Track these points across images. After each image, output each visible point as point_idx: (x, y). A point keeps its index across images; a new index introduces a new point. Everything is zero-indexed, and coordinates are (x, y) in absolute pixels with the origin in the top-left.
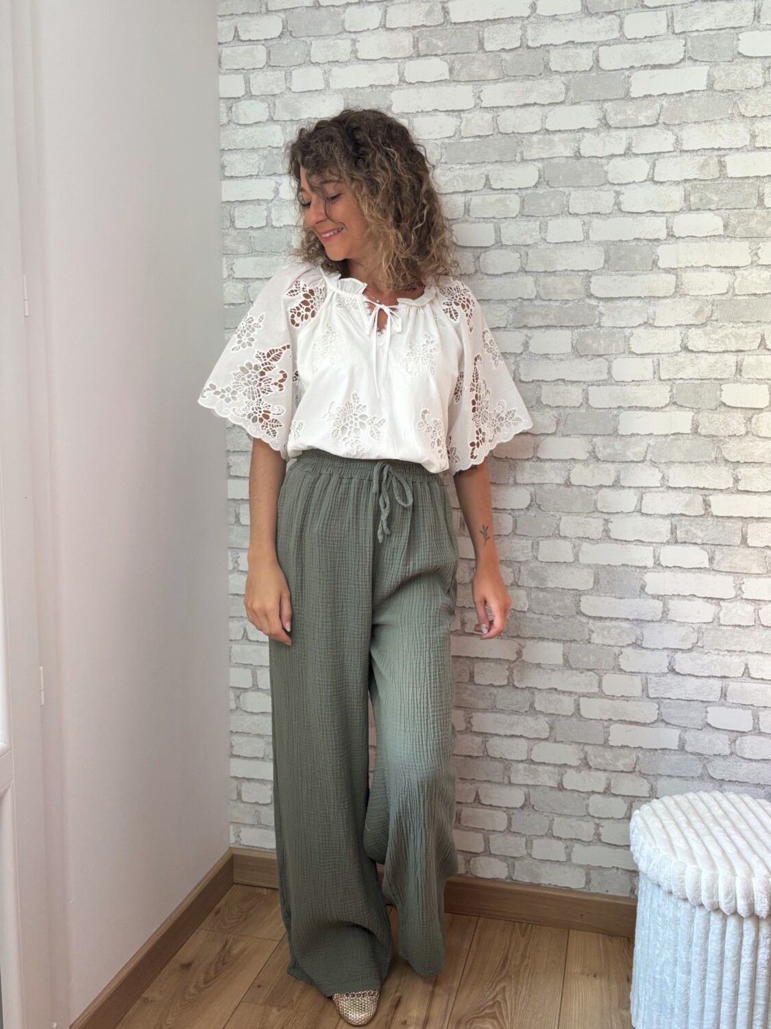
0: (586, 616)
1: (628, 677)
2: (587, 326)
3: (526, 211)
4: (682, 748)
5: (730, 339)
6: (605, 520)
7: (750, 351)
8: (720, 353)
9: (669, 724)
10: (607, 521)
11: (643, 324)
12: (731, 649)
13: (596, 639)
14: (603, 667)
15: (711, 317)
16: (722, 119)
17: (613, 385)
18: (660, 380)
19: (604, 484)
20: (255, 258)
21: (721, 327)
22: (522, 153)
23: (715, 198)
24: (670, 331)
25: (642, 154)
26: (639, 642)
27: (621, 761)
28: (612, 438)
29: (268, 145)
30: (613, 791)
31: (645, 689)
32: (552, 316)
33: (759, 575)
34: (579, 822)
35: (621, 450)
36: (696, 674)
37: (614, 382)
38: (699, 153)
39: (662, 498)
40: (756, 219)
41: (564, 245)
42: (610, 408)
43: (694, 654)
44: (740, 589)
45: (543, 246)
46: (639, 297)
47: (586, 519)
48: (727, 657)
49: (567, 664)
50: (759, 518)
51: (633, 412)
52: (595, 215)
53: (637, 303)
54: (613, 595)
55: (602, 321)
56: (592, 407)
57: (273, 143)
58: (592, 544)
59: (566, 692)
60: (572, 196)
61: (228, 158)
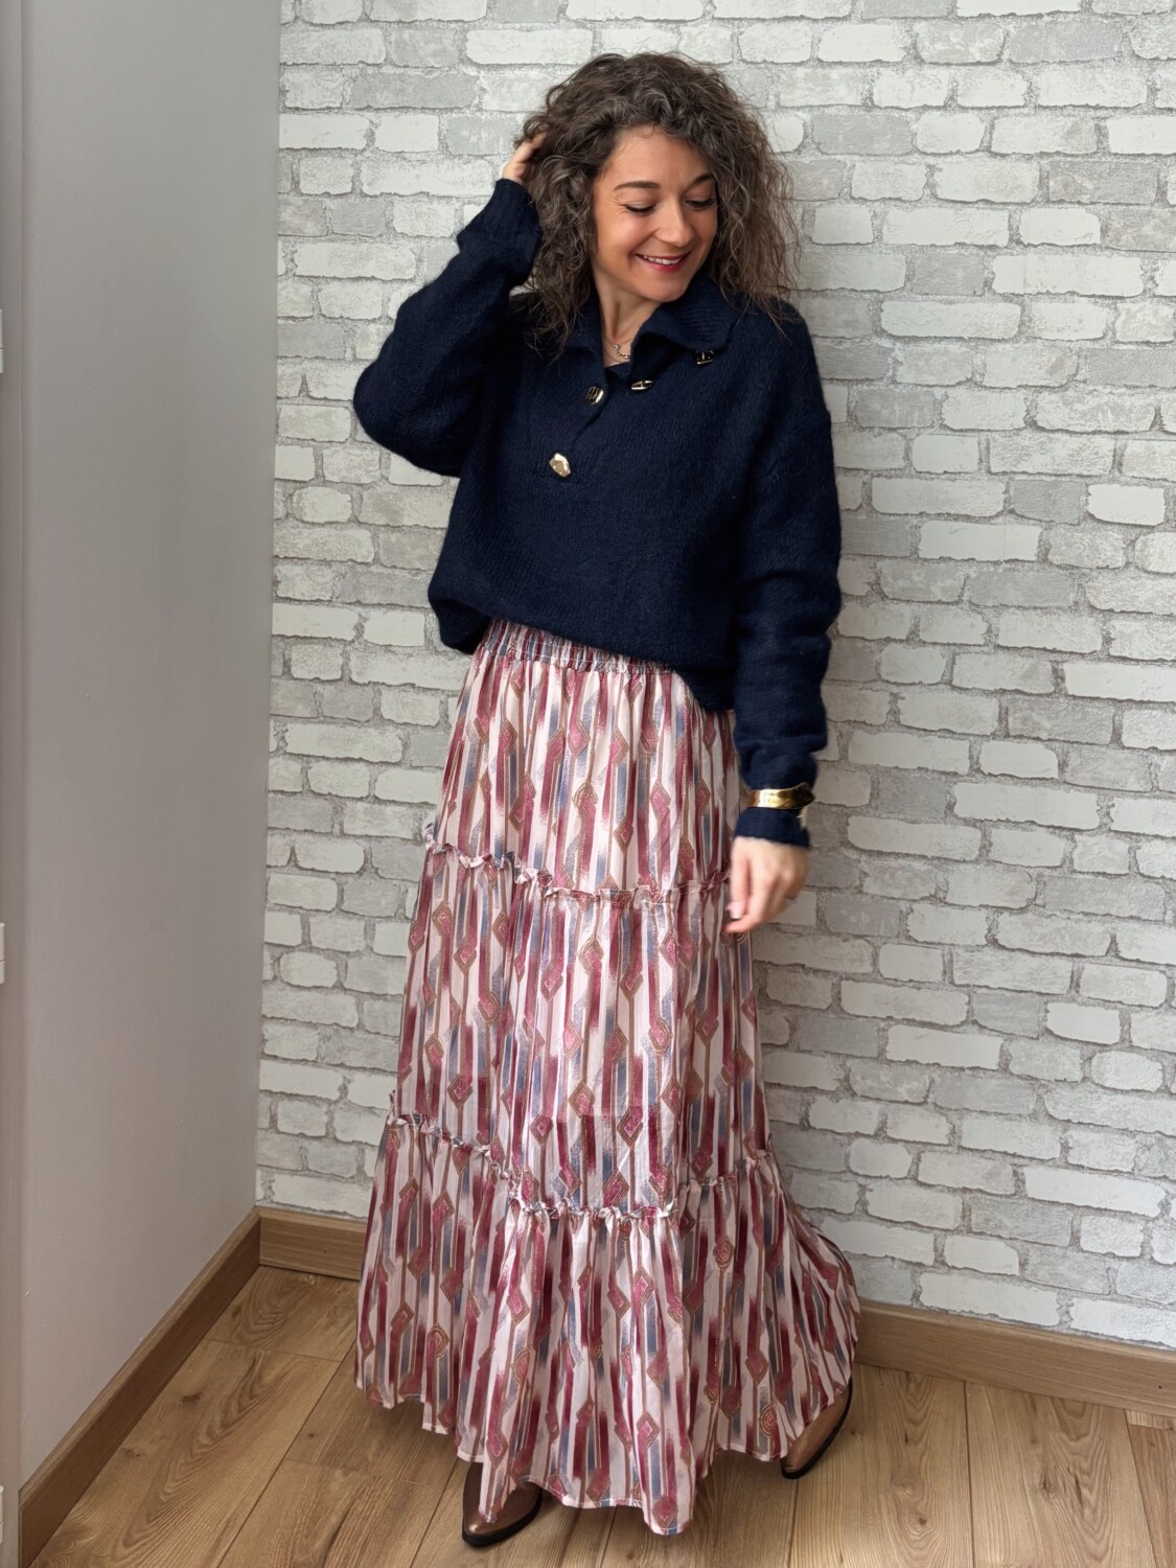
0: (856, 849)
1: (920, 950)
2: (873, 380)
4: (1004, 1068)
5: (1104, 413)
6: (892, 694)
7: (1136, 432)
8: (1088, 433)
9: (985, 1027)
10: (895, 697)
11: (965, 382)
12: (1092, 910)
13: (871, 887)
14: (881, 934)
15: (1075, 375)
16: (1103, 60)
17: (912, 477)
18: (989, 472)
19: (892, 637)
20: (336, 245)
21: (1091, 393)
22: (777, 96)
23: (1089, 185)
24: (1008, 395)
25: (973, 108)
26: (941, 895)
27: (905, 1086)
28: (908, 563)
29: (359, 59)
30: (890, 1133)
31: (948, 971)
33: (1138, 794)
34: (832, 1182)
35: (922, 583)
36: (1030, 949)
38: (1065, 112)
39: (986, 663)
40: (1153, 222)
41: (841, 250)
42: (907, 515)
43: (1029, 916)
44: (1108, 814)
45: (808, 248)
46: (961, 338)
47: (862, 692)
48: (1082, 924)
49: (823, 926)
50: (1142, 702)
51: (944, 522)
52: (893, 203)
53: (954, 348)
54: (902, 816)
55: (899, 373)
56: (877, 512)
57: (367, 56)
58: (870, 732)
59: (818, 971)
60: (857, 171)
61: (291, 78)
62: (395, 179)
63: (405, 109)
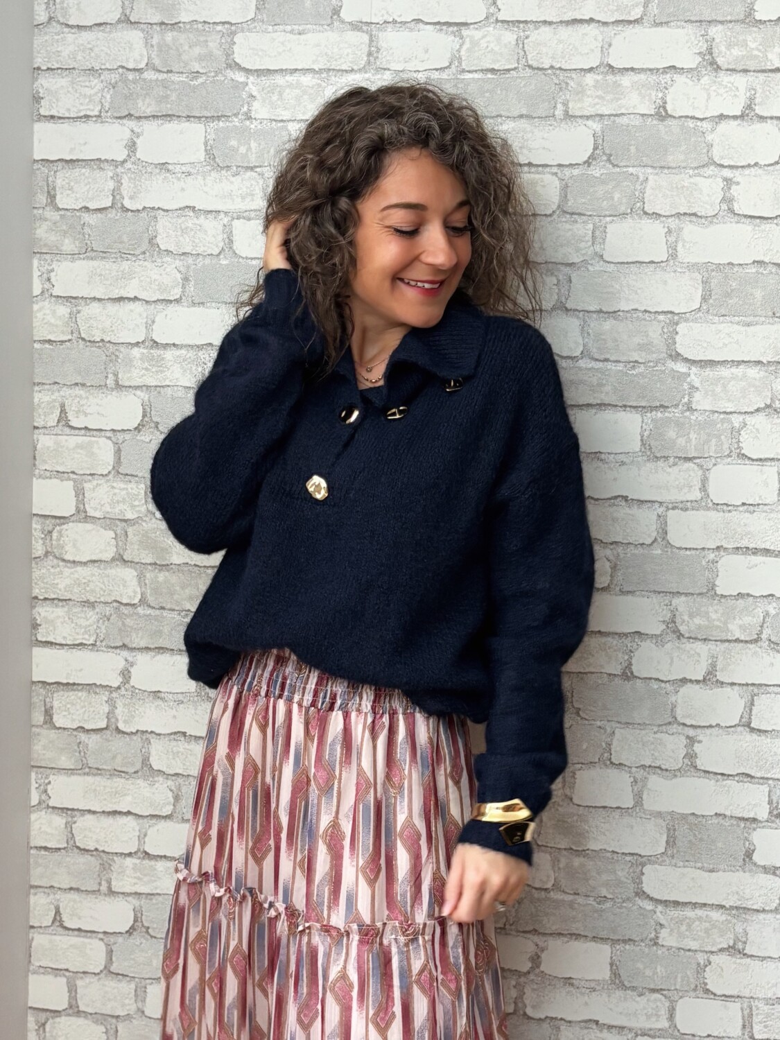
0: (651, 899)
2: (668, 407)
3: (571, 205)
6: (688, 737)
10: (692, 740)
11: (764, 409)
13: (667, 938)
14: (678, 987)
17: (708, 509)
19: (688, 677)
20: (95, 263)
22: (565, 104)
25: (772, 118)
26: (740, 946)
28: (705, 600)
29: (119, 64)
31: (747, 1025)
32: (608, 388)
35: (718, 620)
37: (711, 505)
41: (633, 268)
42: (703, 549)
45: (598, 266)
46: (759, 362)
47: (656, 736)
49: (617, 980)
51: (743, 557)
52: (688, 218)
53: (753, 372)
54: (699, 865)
55: (694, 400)
56: (672, 546)
57: (127, 60)
58: (666, 778)
59: (613, 1027)
60: (651, 183)
61: (45, 83)
62: (157, 193)
63: (168, 117)
